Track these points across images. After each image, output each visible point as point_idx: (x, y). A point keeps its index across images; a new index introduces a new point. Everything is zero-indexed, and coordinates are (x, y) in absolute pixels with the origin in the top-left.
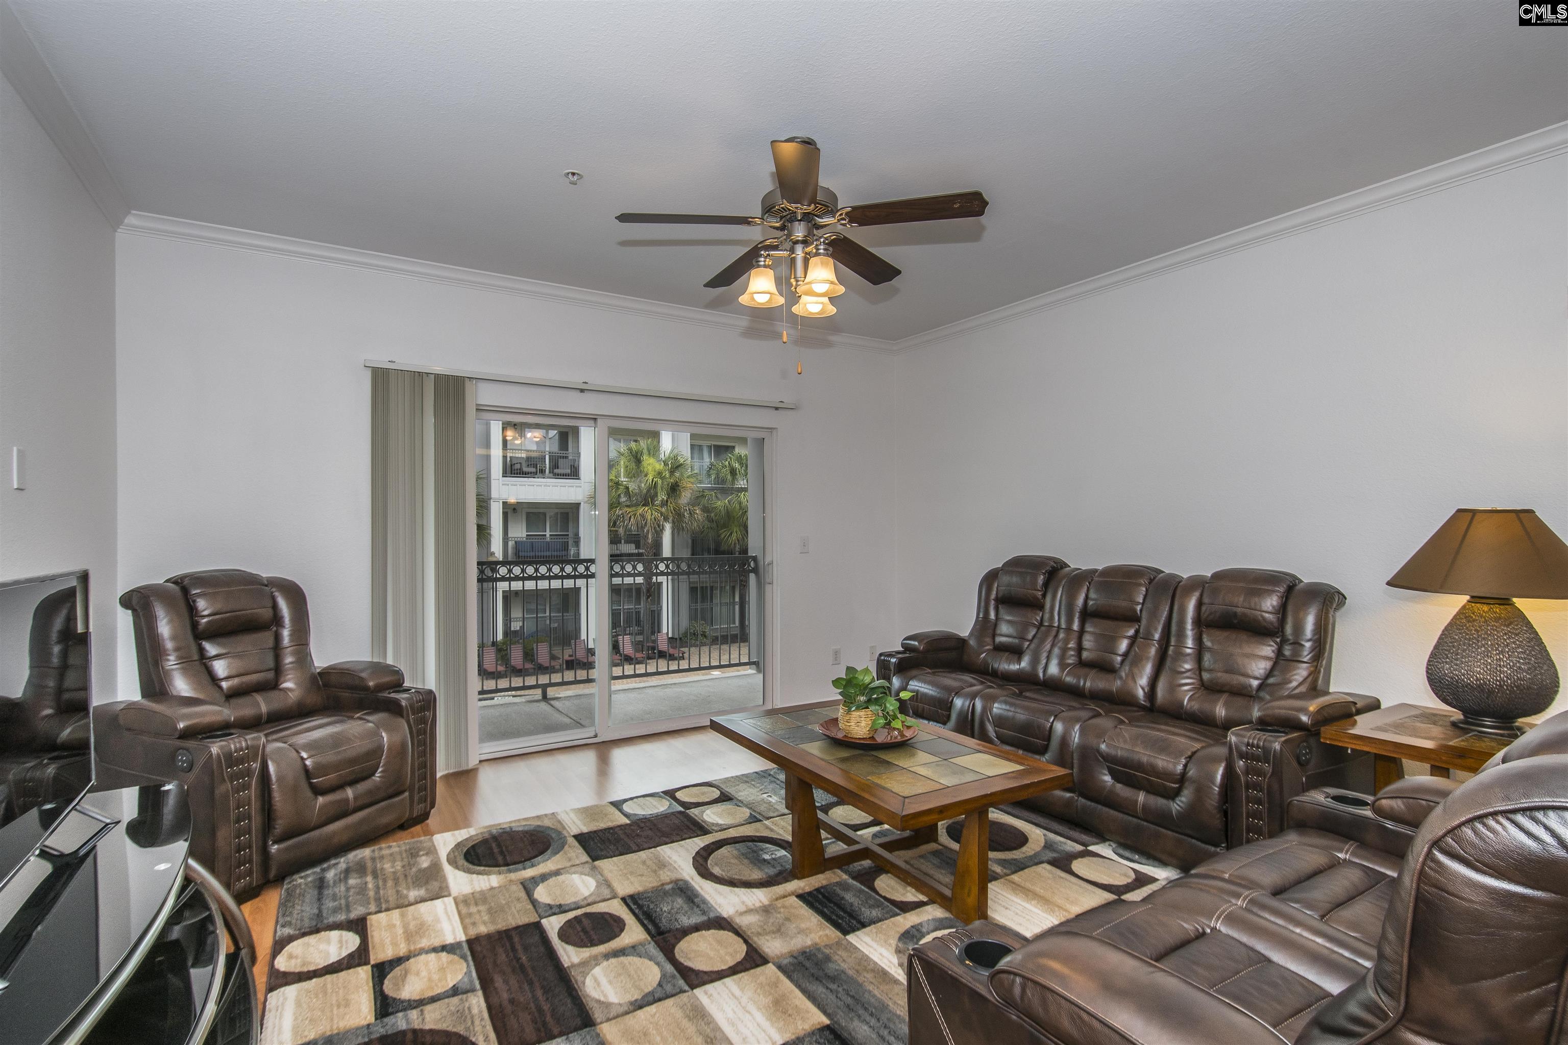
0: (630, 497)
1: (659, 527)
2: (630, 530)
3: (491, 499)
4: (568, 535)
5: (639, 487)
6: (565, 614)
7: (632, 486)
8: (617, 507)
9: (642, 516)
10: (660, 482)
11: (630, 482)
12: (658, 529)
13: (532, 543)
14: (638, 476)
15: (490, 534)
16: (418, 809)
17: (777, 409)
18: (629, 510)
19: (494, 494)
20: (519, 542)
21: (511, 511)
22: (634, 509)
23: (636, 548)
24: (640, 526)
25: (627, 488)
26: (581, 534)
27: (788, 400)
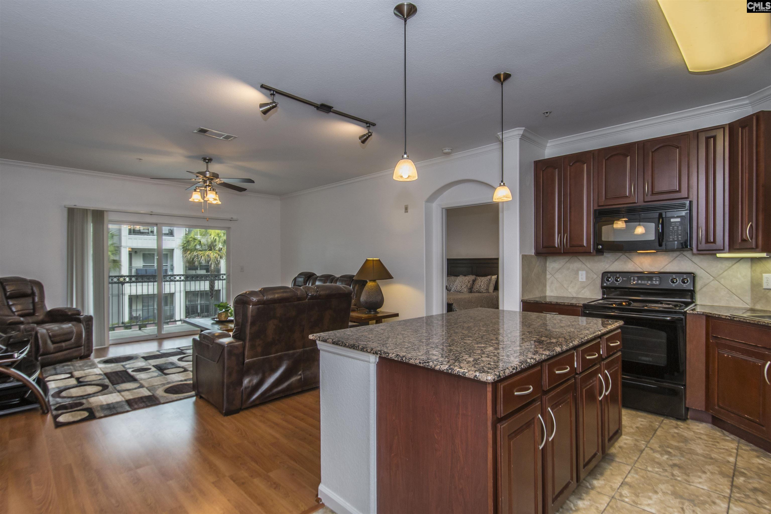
0: (202, 246)
1: (217, 261)
2: (201, 263)
3: (121, 246)
4: (167, 266)
5: (207, 241)
6: (166, 307)
7: (203, 241)
8: (194, 251)
9: (208, 256)
10: (218, 239)
11: (202, 238)
12: (217, 262)
13: (146, 270)
14: (206, 235)
15: (121, 265)
16: (87, 353)
17: (231, 220)
18: (201, 252)
19: (123, 244)
20: (138, 269)
21: (133, 253)
22: (204, 252)
23: (206, 272)
24: (207, 261)
25: (200, 242)
26: (175, 265)
27: (235, 217)
